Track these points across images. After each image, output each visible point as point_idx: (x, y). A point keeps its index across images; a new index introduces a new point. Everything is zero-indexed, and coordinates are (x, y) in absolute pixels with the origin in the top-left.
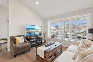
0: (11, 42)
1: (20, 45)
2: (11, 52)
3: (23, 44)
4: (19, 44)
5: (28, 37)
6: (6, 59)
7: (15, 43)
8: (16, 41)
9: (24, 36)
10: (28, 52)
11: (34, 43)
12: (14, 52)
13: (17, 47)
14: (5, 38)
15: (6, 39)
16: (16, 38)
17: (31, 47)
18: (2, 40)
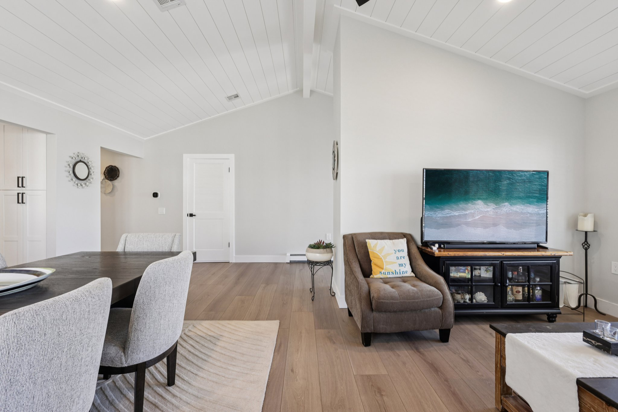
0: (347, 262)
1: (387, 287)
2: (350, 314)
3: (407, 286)
4: (386, 281)
5: (435, 248)
6: (331, 339)
7: (367, 273)
8: (370, 261)
9: (410, 239)
10: (434, 340)
11: (481, 297)
12: (364, 319)
13: (374, 294)
14: (327, 242)
15: (329, 247)
16: (371, 243)
17: (459, 318)
18: (317, 246)
